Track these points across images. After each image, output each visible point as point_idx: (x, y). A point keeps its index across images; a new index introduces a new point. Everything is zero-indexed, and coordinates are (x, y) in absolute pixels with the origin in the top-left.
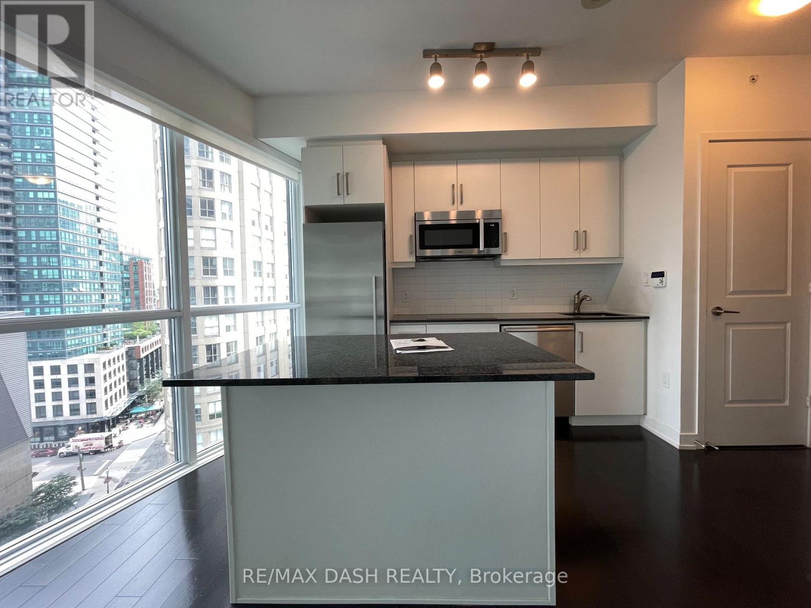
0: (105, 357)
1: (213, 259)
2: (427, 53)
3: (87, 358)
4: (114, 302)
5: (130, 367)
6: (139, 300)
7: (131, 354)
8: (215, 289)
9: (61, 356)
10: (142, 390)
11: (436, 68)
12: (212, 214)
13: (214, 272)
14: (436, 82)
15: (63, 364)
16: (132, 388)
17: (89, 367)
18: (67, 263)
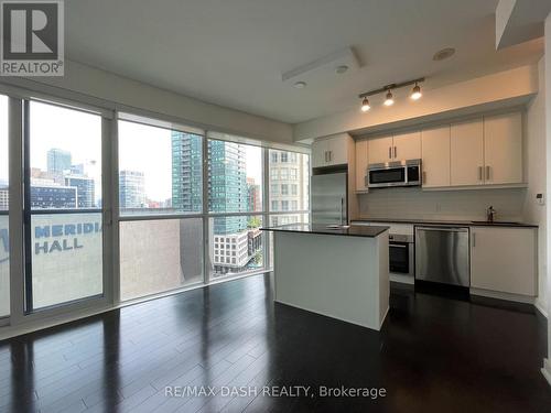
0: (240, 236)
1: (286, 186)
2: (361, 96)
3: (233, 235)
4: (244, 208)
5: (249, 243)
6: (253, 207)
7: (249, 235)
8: (287, 202)
9: (224, 233)
10: (254, 255)
11: (366, 102)
12: (286, 160)
13: (287, 193)
14: (366, 108)
15: (225, 237)
16: (250, 254)
17: (234, 240)
18: (227, 190)
